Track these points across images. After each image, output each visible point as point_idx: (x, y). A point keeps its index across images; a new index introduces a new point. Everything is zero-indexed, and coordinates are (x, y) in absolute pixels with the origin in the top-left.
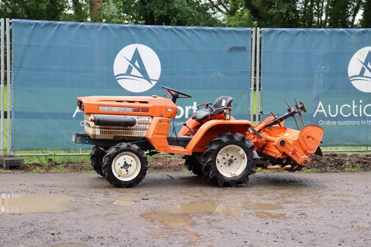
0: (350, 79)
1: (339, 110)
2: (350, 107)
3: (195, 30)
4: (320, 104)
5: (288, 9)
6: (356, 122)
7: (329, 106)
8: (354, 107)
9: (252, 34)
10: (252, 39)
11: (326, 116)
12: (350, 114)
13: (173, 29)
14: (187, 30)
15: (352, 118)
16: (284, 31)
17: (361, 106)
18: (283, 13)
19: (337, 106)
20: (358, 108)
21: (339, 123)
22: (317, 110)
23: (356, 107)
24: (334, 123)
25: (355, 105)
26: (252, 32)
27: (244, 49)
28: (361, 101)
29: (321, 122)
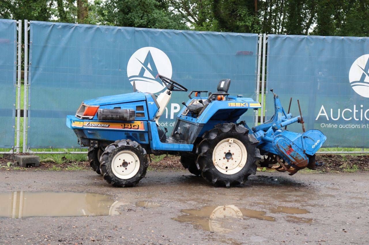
0: (351, 85)
1: (341, 114)
2: (351, 111)
3: (205, 34)
4: (323, 107)
5: (254, 22)
6: (357, 126)
7: (332, 110)
8: (355, 111)
9: (259, 40)
10: (258, 44)
11: (328, 119)
12: (351, 118)
13: (184, 34)
14: (197, 34)
15: (352, 121)
16: (289, 37)
17: (362, 110)
18: (249, 26)
19: (339, 110)
20: (360, 112)
21: (341, 126)
22: (320, 114)
23: (357, 111)
24: (335, 126)
25: (356, 110)
26: (259, 38)
27: (251, 54)
28: (362, 106)
29: (323, 125)
